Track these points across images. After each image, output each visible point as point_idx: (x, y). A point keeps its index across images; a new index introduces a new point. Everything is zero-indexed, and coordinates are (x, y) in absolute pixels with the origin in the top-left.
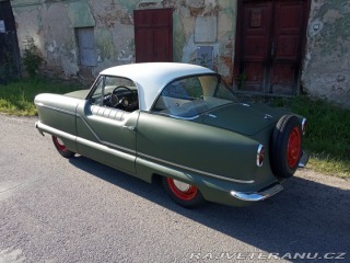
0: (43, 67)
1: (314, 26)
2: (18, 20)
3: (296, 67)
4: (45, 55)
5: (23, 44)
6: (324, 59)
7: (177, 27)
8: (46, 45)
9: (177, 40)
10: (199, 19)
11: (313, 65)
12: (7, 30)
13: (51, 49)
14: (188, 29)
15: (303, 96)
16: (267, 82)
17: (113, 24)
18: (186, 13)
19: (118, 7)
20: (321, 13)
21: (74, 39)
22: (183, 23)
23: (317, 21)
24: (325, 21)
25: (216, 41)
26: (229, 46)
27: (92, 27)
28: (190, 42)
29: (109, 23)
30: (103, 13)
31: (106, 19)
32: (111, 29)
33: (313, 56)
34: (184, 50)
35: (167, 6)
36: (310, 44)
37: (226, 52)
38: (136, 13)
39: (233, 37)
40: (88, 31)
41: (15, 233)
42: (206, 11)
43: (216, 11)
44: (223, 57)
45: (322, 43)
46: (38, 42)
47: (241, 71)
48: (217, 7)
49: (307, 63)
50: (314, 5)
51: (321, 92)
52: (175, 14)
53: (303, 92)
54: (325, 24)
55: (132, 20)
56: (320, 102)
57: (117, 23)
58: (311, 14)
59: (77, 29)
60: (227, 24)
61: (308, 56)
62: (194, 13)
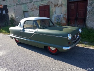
0: (15, 22)
1: (89, 8)
2: (9, 10)
3: (84, 20)
4: (15, 19)
5: (10, 16)
6: (92, 17)
7: (51, 10)
8: (16, 16)
9: (51, 13)
10: (57, 8)
11: (89, 19)
12: (6, 13)
13: (17, 17)
14: (54, 11)
15: (86, 28)
16: (76, 24)
17: (33, 10)
18: (53, 6)
19: (35, 5)
20: (91, 4)
21: (23, 15)
22: (52, 9)
23: (90, 7)
24: (92, 6)
25: (62, 13)
26: (65, 15)
27: (28, 11)
28: (54, 14)
29: (32, 10)
30: (31, 7)
31: (32, 9)
32: (33, 11)
33: (89, 16)
34: (53, 16)
35: (48, 4)
36: (88, 13)
37: (64, 16)
38: (40, 7)
39: (66, 12)
40: (27, 12)
41: (5, 64)
42: (59, 5)
43: (62, 5)
44: (63, 18)
45: (91, 12)
46: (14, 16)
47: (69, 21)
48: (62, 4)
49: (87, 18)
50: (89, 2)
51: (92, 26)
52: (50, 7)
53: (86, 27)
54: (92, 7)
55: (39, 9)
56: (91, 29)
57: (35, 10)
58: (88, 5)
59: (24, 12)
60: (65, 9)
61: (88, 17)
62: (56, 6)
